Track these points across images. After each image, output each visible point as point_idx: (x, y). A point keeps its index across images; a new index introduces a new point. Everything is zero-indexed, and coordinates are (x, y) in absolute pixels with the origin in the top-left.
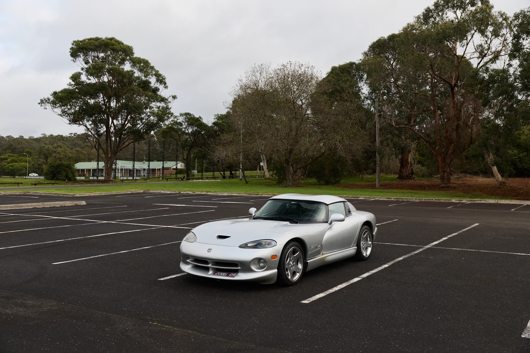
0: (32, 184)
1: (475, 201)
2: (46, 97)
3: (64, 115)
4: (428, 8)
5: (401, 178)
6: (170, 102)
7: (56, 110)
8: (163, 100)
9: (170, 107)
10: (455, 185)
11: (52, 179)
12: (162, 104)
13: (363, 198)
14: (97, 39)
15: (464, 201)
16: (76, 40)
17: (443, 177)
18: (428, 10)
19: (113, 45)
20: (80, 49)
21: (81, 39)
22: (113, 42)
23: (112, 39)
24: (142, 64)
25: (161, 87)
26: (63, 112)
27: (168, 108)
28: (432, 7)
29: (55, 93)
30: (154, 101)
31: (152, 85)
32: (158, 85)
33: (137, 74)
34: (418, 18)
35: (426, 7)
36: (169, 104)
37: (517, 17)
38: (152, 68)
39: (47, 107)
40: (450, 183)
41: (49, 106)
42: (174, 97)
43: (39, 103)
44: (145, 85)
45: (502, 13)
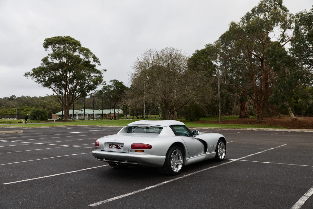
0: (18, 122)
1: (260, 129)
2: (28, 72)
3: (38, 82)
4: (248, 13)
5: (241, 117)
6: (103, 73)
7: (34, 79)
8: (98, 72)
9: (102, 76)
10: (266, 121)
11: (34, 120)
12: (98, 75)
13: (195, 128)
14: (59, 37)
15: (254, 130)
16: (47, 38)
17: (259, 116)
18: (248, 14)
19: (68, 40)
20: (48, 43)
21: (49, 38)
22: (68, 39)
23: (67, 37)
24: (85, 51)
25: (97, 64)
26: (38, 80)
27: (101, 77)
28: (251, 12)
29: (34, 69)
30: (93, 73)
31: (91, 63)
32: (95, 63)
33: (82, 57)
34: (243, 19)
35: (247, 12)
36: (102, 75)
37: (297, 16)
38: (91, 53)
39: (28, 77)
40: (263, 120)
41: (29, 77)
42: (105, 70)
43: (24, 75)
44: (87, 64)
45: (291, 14)
